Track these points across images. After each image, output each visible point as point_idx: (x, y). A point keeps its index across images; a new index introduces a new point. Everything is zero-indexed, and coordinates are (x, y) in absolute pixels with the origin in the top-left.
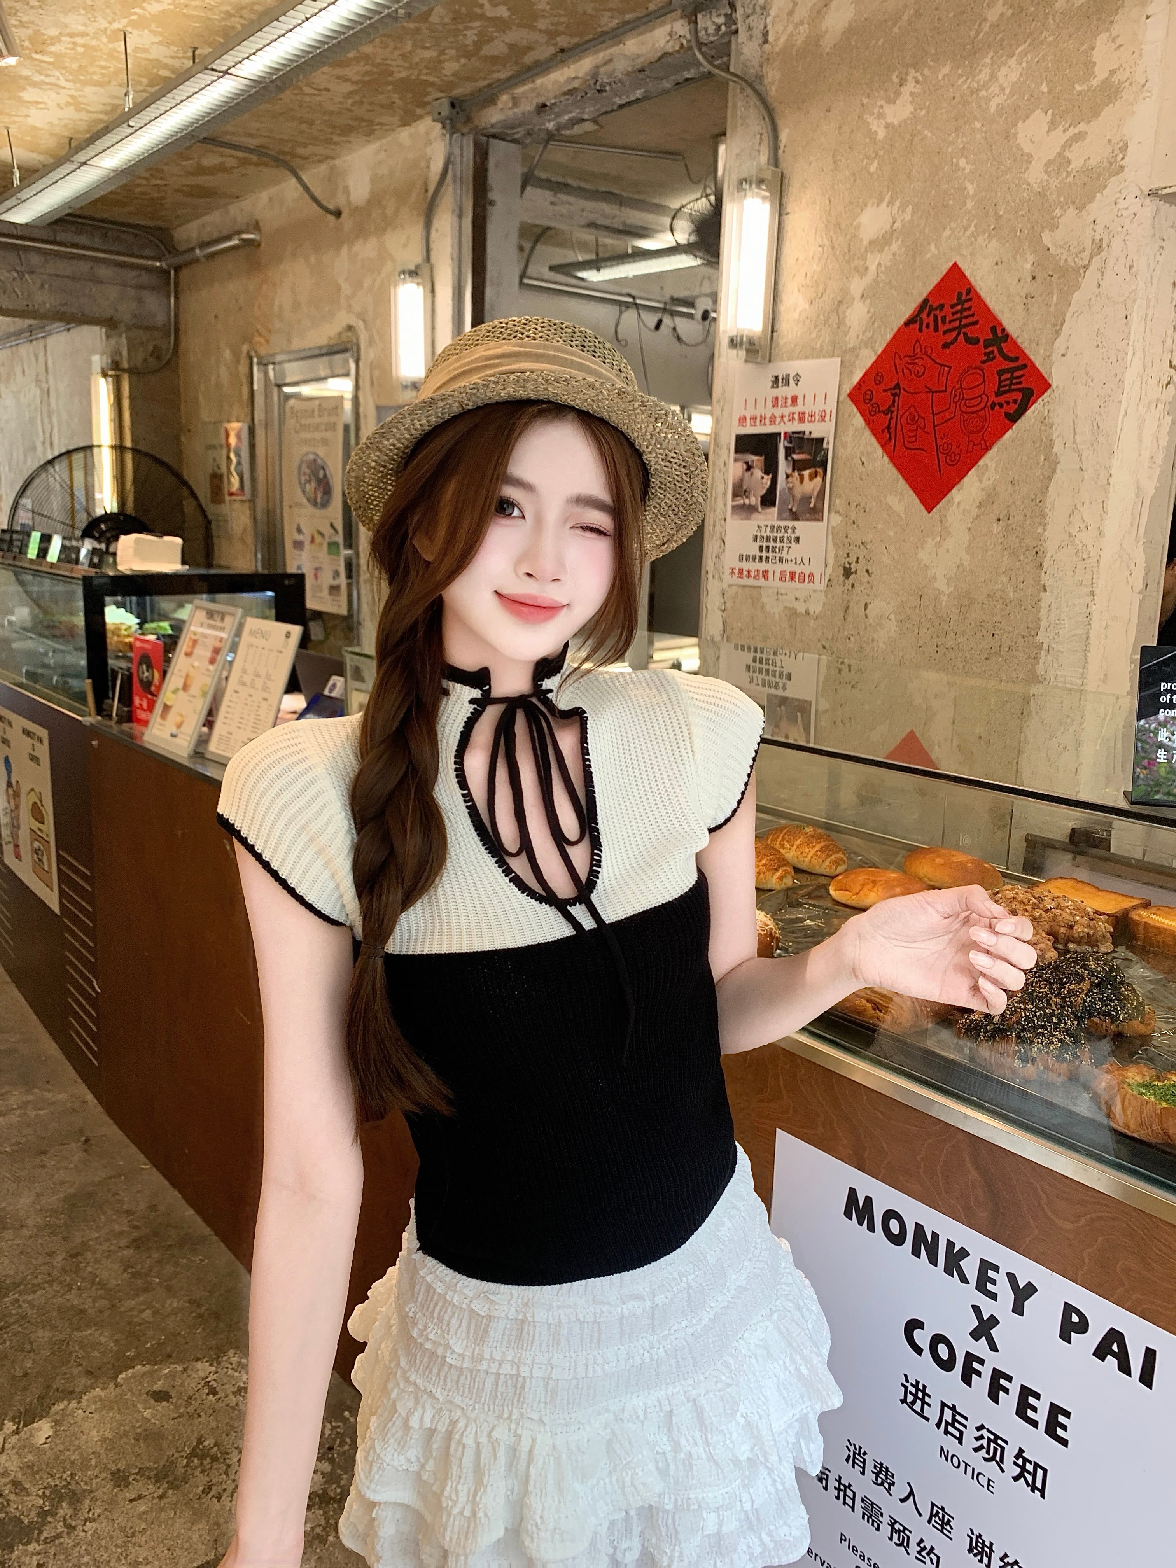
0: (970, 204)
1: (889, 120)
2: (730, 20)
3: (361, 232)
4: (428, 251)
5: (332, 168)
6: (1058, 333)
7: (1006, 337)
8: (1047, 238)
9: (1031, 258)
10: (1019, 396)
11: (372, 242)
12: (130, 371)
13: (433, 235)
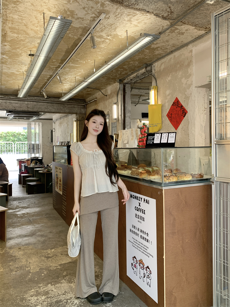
0: (178, 89)
1: (169, 79)
2: (151, 67)
3: (109, 98)
4: (118, 100)
5: (106, 89)
6: (188, 105)
7: (183, 106)
8: (186, 93)
9: (184, 96)
10: (184, 114)
11: (111, 99)
12: (79, 120)
13: (118, 98)
